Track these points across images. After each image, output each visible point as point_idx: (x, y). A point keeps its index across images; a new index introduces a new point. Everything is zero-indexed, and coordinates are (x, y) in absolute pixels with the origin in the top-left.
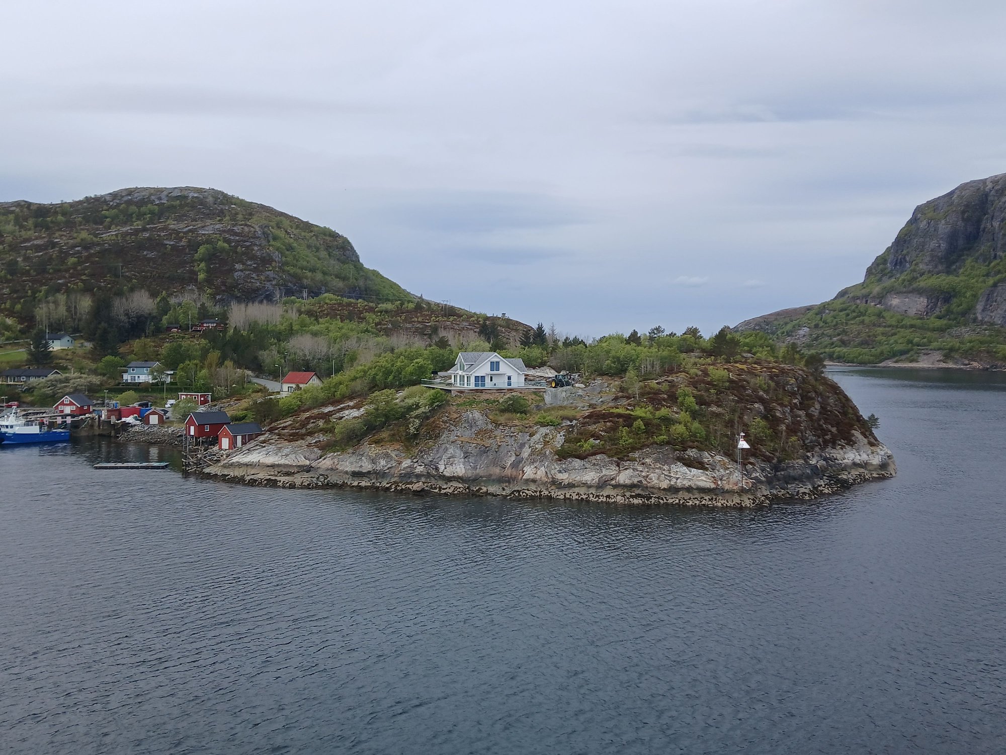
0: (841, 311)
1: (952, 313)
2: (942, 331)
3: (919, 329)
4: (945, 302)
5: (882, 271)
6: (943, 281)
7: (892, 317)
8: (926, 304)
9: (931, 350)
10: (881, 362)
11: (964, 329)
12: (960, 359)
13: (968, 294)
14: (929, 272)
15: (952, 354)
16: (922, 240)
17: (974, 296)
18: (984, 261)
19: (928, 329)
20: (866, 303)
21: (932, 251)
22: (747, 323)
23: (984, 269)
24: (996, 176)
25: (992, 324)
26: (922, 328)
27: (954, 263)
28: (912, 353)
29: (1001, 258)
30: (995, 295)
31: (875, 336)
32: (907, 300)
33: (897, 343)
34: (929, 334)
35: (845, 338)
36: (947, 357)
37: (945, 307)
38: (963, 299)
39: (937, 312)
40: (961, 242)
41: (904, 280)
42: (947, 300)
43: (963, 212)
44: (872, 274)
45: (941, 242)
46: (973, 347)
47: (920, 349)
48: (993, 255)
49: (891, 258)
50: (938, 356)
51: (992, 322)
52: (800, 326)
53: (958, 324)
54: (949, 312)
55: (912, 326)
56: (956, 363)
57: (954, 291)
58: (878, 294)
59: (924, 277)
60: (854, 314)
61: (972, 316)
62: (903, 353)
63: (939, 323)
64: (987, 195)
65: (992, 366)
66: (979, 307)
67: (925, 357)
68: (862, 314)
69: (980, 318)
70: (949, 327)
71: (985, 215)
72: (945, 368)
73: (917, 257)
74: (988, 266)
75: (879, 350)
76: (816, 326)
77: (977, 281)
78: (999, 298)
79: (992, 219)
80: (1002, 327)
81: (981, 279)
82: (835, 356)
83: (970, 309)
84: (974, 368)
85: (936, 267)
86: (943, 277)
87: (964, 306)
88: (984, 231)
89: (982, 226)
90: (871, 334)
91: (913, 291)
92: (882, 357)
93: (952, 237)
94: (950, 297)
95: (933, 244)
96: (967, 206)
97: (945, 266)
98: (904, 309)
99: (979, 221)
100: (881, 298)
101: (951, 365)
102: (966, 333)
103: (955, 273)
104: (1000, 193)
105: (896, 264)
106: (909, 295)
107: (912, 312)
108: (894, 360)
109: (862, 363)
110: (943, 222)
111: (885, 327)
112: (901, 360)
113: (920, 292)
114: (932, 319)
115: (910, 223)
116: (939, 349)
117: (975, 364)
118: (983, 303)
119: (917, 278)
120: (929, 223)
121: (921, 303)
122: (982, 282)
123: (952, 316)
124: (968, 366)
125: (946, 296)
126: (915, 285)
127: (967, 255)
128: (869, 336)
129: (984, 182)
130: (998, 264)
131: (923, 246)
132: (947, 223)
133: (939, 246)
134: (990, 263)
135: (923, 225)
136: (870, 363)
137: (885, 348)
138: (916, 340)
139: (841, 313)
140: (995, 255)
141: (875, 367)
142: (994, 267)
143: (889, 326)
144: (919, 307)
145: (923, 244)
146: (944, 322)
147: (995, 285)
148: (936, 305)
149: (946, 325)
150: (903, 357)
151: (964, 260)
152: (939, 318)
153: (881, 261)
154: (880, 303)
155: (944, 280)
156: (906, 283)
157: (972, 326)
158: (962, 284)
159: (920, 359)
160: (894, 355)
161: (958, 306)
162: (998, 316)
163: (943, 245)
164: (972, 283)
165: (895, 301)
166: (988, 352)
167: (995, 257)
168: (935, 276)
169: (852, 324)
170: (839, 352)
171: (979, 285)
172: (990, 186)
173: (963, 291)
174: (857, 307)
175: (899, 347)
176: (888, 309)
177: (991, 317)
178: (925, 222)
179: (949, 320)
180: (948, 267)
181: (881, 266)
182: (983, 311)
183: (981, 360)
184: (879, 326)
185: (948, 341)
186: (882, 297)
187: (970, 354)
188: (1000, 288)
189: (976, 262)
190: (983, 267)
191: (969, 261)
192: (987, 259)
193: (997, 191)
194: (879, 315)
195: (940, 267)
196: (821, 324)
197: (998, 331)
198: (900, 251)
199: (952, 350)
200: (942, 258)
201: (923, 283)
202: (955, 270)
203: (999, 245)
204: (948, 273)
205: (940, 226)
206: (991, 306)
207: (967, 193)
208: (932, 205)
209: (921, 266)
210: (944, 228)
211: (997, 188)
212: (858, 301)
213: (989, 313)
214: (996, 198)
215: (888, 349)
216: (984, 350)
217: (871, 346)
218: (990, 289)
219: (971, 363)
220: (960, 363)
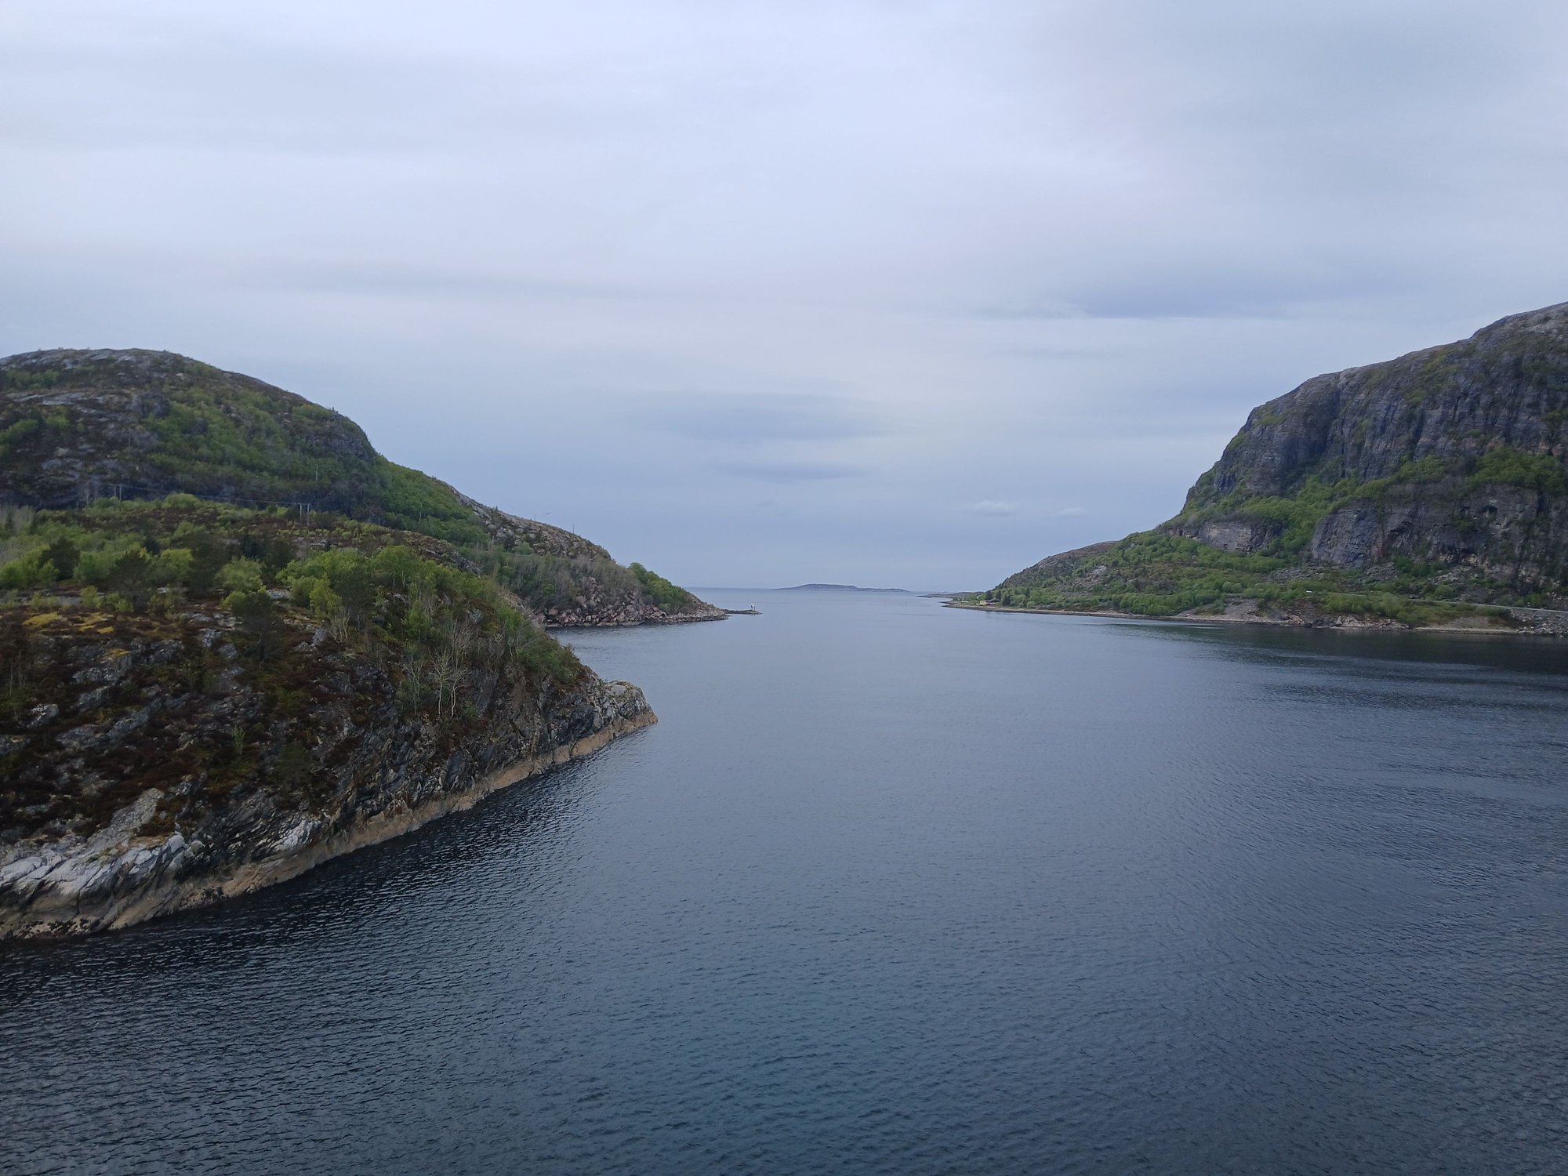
0: (1149, 544)
1: (1282, 548)
2: (1264, 572)
3: (1236, 569)
4: (1274, 533)
5: (1206, 492)
6: (1274, 506)
7: (1206, 554)
8: (1249, 537)
9: (1244, 598)
10: (1177, 613)
11: (1293, 571)
12: (1278, 611)
13: (1303, 524)
14: (1258, 494)
15: (1269, 604)
16: (1252, 451)
17: (1312, 526)
18: (1330, 480)
19: (1247, 570)
20: (1181, 535)
21: (1263, 466)
22: (1050, 560)
23: (1328, 490)
24: (1352, 369)
25: (1330, 564)
26: (1242, 569)
27: (1291, 482)
28: (1218, 601)
29: (1349, 476)
30: (1335, 524)
31: (1178, 578)
32: (1227, 530)
33: (1202, 588)
34: (1246, 576)
35: (1142, 580)
36: (1263, 608)
37: (1274, 541)
38: (1297, 530)
39: (1264, 547)
40: (1302, 455)
41: (1226, 504)
42: (1277, 532)
43: (1306, 415)
44: (1193, 496)
45: (1275, 454)
46: (1296, 594)
47: (1229, 597)
48: (1340, 472)
49: (1217, 476)
50: (1250, 606)
51: (1329, 561)
52: (1098, 564)
53: (1287, 565)
54: (1279, 547)
55: (1228, 566)
56: (1272, 617)
57: (1286, 519)
58: (1194, 523)
59: (1251, 501)
60: (1164, 549)
61: (1306, 553)
62: (1207, 601)
63: (1262, 562)
64: (1338, 393)
65: (1317, 622)
66: (1315, 541)
67: (1235, 607)
68: (1173, 549)
69: (1315, 556)
70: (1274, 567)
71: (1335, 418)
72: (1257, 623)
73: (1245, 474)
74: (1333, 487)
75: (1176, 597)
76: (1115, 564)
77: (1316, 507)
78: (1339, 529)
79: (1342, 425)
80: (1342, 568)
81: (1323, 503)
82: (1121, 604)
83: (1305, 543)
84: (1294, 625)
85: (1267, 486)
86: (1275, 500)
87: (1297, 540)
88: (1332, 440)
89: (1330, 435)
90: (1173, 575)
91: (1235, 519)
92: (1180, 607)
93: (1290, 447)
94: (1282, 527)
95: (1265, 457)
96: (1312, 407)
97: (1279, 486)
98: (1224, 542)
99: (1327, 427)
100: (1198, 528)
101: (1265, 620)
102: (1294, 577)
103: (1292, 495)
104: (1355, 390)
105: (1223, 484)
106: (1232, 524)
107: (1233, 547)
108: (1194, 610)
109: (1153, 615)
110: (1279, 427)
111: (1196, 566)
112: (1204, 611)
113: (1242, 520)
114: (1256, 556)
115: (1244, 429)
116: (1254, 597)
117: (1296, 618)
118: (1320, 536)
119: (1242, 501)
120: (1263, 430)
121: (1245, 534)
122: (1322, 508)
123: (1282, 553)
124: (1287, 621)
125: (1274, 526)
126: (1237, 512)
127: (1310, 472)
128: (1171, 578)
129: (1337, 376)
130: (1345, 484)
131: (1253, 460)
132: (1283, 430)
133: (1273, 460)
134: (1336, 483)
135: (1255, 432)
136: (1163, 614)
137: (1185, 594)
138: (1227, 584)
139: (1148, 548)
140: (1344, 472)
141: (1168, 620)
142: (1340, 488)
143: (1201, 565)
144: (1241, 540)
145: (1254, 457)
146: (1269, 560)
147: (1335, 512)
148: (1262, 538)
149: (1270, 565)
150: (1207, 607)
151: (1304, 480)
152: (1265, 555)
153: (1206, 479)
154: (1196, 535)
155: (1276, 504)
156: (1228, 508)
157: (1305, 566)
158: (1297, 509)
159: (1227, 610)
160: (1194, 604)
161: (1291, 540)
162: (1338, 553)
163: (1278, 459)
164: (1311, 510)
165: (1214, 533)
166: (1314, 602)
167: (1343, 475)
168: (1264, 500)
169: (1157, 562)
170: (1127, 598)
171: (1318, 511)
172: (1343, 380)
173: (1299, 519)
174: (1168, 540)
175: (1203, 594)
176: (1206, 542)
177: (1329, 554)
178: (1258, 429)
179: (1278, 557)
180: (1282, 488)
181: (1206, 487)
182: (1320, 546)
183: (1303, 613)
184: (1189, 565)
185: (1270, 586)
186: (1200, 527)
187: (1293, 605)
188: (1342, 515)
189: (1320, 481)
190: (1326, 488)
191: (1310, 481)
192: (1333, 478)
193: (1352, 388)
194: (1193, 551)
195: (1272, 488)
196: (1121, 561)
197: (1337, 574)
198: (1228, 467)
199: (1269, 598)
200: (1275, 476)
201: (1247, 509)
202: (1292, 492)
203: (1348, 459)
204: (1282, 496)
205: (1275, 433)
206: (1330, 539)
207: (1314, 390)
208: (1272, 407)
209: (1249, 486)
210: (1280, 436)
211: (1352, 383)
212: (1171, 532)
213: (1326, 549)
214: (1350, 397)
215: (1188, 596)
216: (1309, 600)
217: (1170, 592)
218: (1329, 516)
219: (1291, 616)
220: (1277, 616)
